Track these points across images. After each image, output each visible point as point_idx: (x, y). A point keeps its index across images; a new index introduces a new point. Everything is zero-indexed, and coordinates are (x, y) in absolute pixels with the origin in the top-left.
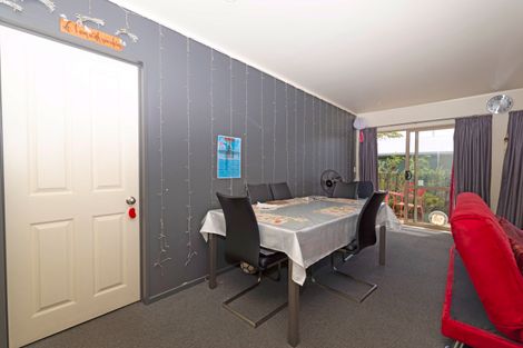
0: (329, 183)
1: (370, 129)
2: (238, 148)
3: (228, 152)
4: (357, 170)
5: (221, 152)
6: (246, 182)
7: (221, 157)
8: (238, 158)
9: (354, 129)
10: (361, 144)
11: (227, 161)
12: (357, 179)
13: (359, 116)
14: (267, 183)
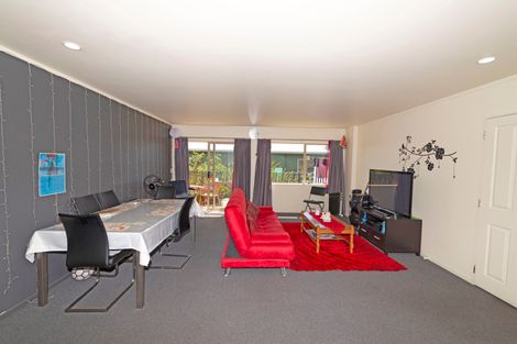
0: (152, 186)
1: (183, 138)
2: (63, 164)
3: (51, 169)
4: (173, 171)
5: (43, 169)
6: (72, 196)
7: (42, 174)
8: (62, 173)
9: (170, 137)
10: (176, 150)
11: (50, 179)
12: (174, 179)
13: (174, 126)
14: (94, 193)
